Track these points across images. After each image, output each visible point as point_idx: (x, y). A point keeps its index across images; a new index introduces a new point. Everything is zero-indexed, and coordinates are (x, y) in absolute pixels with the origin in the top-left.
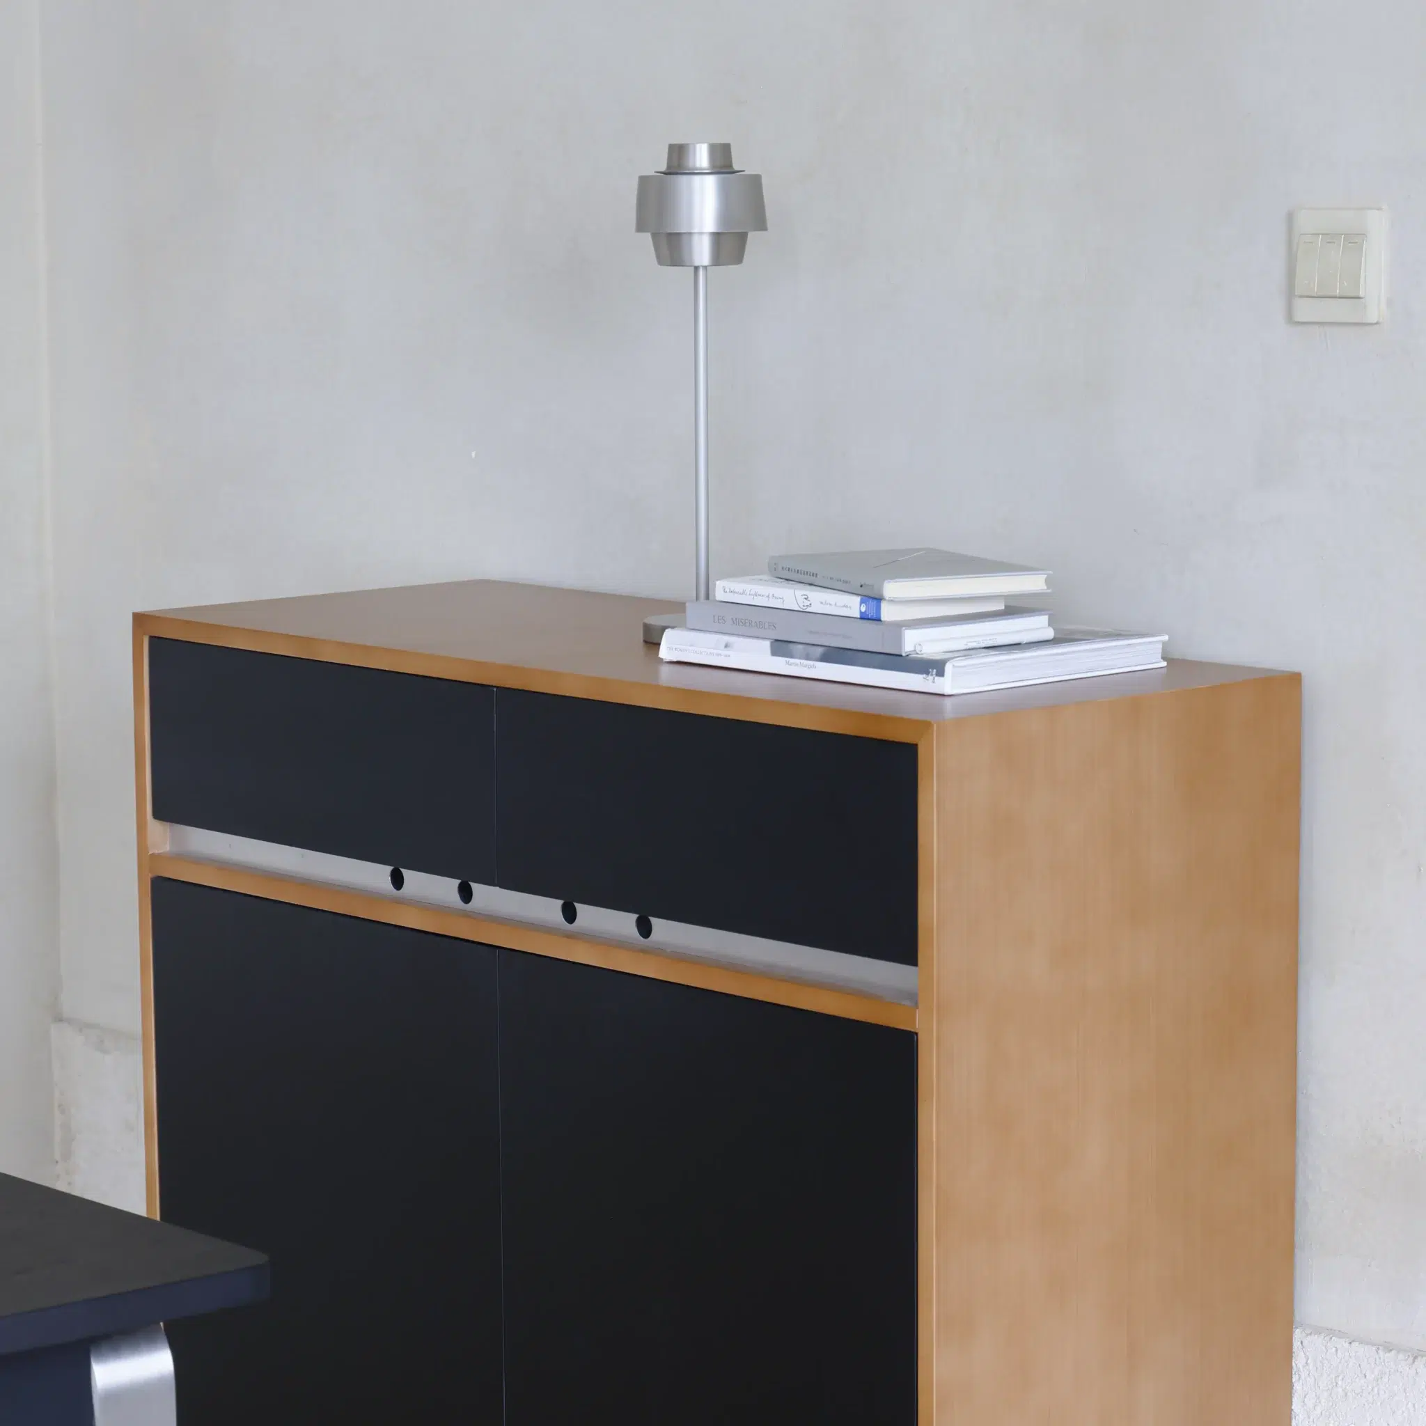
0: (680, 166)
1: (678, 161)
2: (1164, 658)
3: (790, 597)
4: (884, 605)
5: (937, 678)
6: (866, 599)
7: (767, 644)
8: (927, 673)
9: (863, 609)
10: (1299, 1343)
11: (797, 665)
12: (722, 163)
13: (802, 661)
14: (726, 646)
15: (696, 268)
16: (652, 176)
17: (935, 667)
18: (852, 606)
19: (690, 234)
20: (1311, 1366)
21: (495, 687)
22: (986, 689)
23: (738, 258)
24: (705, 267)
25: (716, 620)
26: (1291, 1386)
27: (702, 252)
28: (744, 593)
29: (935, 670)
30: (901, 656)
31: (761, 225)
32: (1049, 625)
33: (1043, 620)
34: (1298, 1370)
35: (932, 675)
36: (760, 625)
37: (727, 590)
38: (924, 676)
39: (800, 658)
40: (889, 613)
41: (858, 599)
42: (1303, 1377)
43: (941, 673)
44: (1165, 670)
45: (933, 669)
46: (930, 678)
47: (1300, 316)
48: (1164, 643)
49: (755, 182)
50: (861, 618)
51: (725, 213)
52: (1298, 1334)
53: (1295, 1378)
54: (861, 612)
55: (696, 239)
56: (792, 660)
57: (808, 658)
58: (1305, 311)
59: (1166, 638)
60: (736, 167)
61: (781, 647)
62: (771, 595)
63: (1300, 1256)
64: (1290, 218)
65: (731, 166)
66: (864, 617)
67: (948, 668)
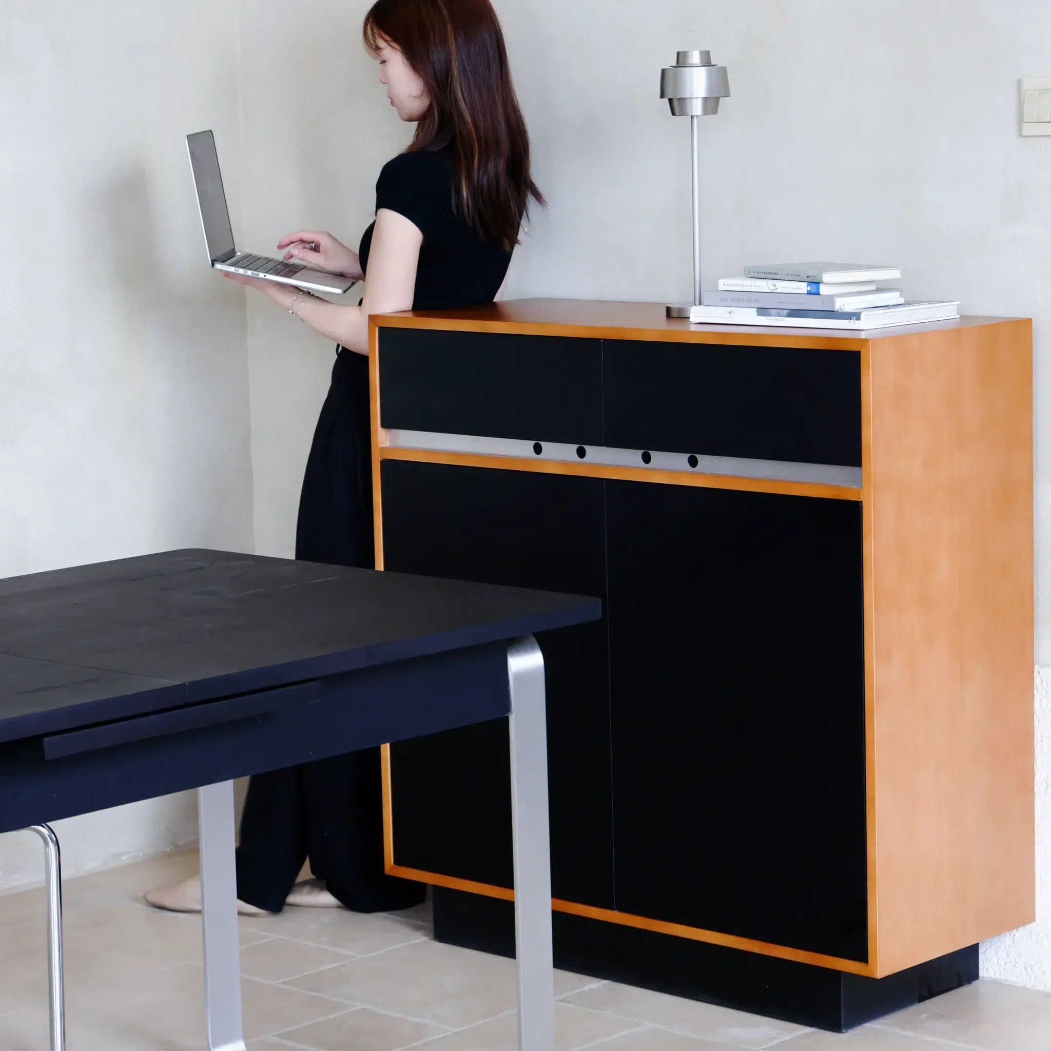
0: (684, 63)
1: (681, 60)
2: (958, 314)
3: (764, 286)
4: (821, 286)
5: (856, 321)
6: (810, 283)
7: (755, 310)
8: (851, 319)
9: (809, 289)
10: (1037, 672)
11: (773, 320)
12: (706, 61)
13: (776, 318)
14: (730, 313)
15: (692, 117)
16: (669, 69)
17: (856, 316)
18: (803, 288)
19: (691, 98)
20: (1044, 683)
21: (602, 339)
22: (881, 327)
23: (715, 111)
24: (697, 116)
25: (722, 300)
26: (1033, 695)
27: (697, 108)
28: (736, 285)
29: (855, 318)
30: (834, 311)
31: (727, 94)
32: (900, 297)
33: (897, 294)
34: (1037, 687)
35: (853, 320)
36: (749, 300)
37: (726, 284)
38: (849, 321)
39: (775, 316)
40: (823, 290)
41: (806, 283)
42: (1039, 690)
43: (858, 318)
44: (959, 319)
45: (854, 317)
46: (852, 321)
47: (1024, 133)
48: (958, 306)
49: (723, 70)
50: (808, 294)
51: (710, 88)
52: (1036, 668)
53: (1035, 692)
54: (807, 291)
55: (694, 100)
56: (769, 318)
57: (779, 315)
58: (1028, 130)
59: (958, 303)
60: (713, 63)
61: (762, 311)
62: (753, 285)
63: (1036, 627)
64: (1019, 83)
65: (710, 63)
66: (809, 293)
67: (862, 316)
